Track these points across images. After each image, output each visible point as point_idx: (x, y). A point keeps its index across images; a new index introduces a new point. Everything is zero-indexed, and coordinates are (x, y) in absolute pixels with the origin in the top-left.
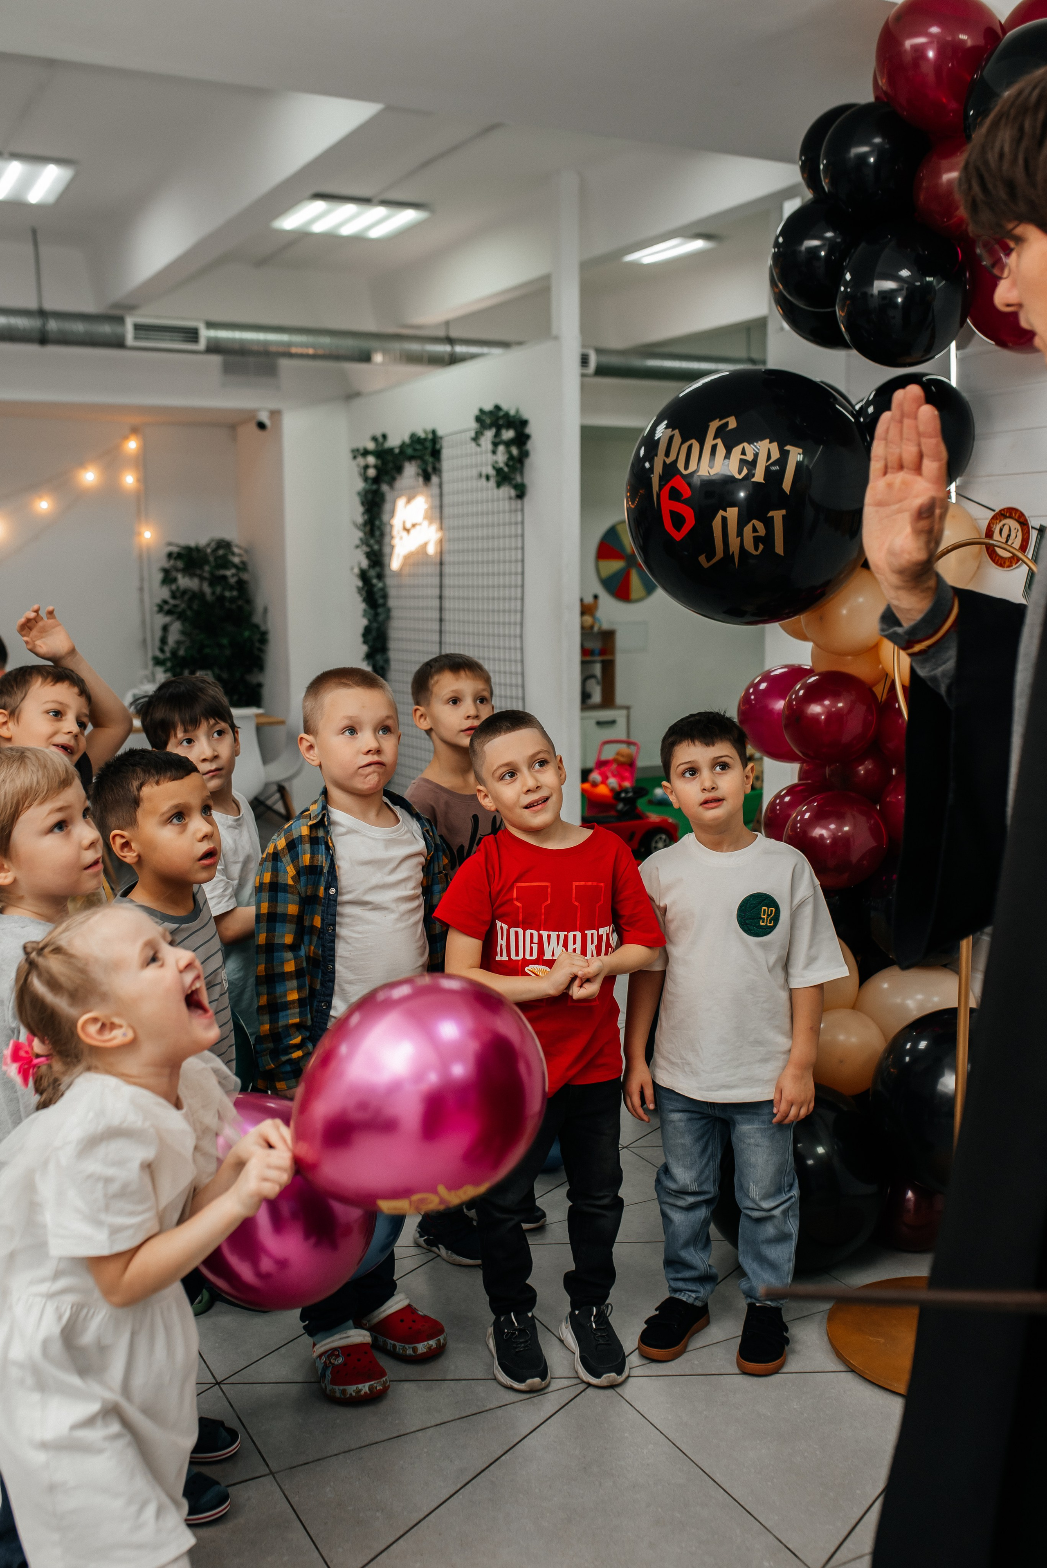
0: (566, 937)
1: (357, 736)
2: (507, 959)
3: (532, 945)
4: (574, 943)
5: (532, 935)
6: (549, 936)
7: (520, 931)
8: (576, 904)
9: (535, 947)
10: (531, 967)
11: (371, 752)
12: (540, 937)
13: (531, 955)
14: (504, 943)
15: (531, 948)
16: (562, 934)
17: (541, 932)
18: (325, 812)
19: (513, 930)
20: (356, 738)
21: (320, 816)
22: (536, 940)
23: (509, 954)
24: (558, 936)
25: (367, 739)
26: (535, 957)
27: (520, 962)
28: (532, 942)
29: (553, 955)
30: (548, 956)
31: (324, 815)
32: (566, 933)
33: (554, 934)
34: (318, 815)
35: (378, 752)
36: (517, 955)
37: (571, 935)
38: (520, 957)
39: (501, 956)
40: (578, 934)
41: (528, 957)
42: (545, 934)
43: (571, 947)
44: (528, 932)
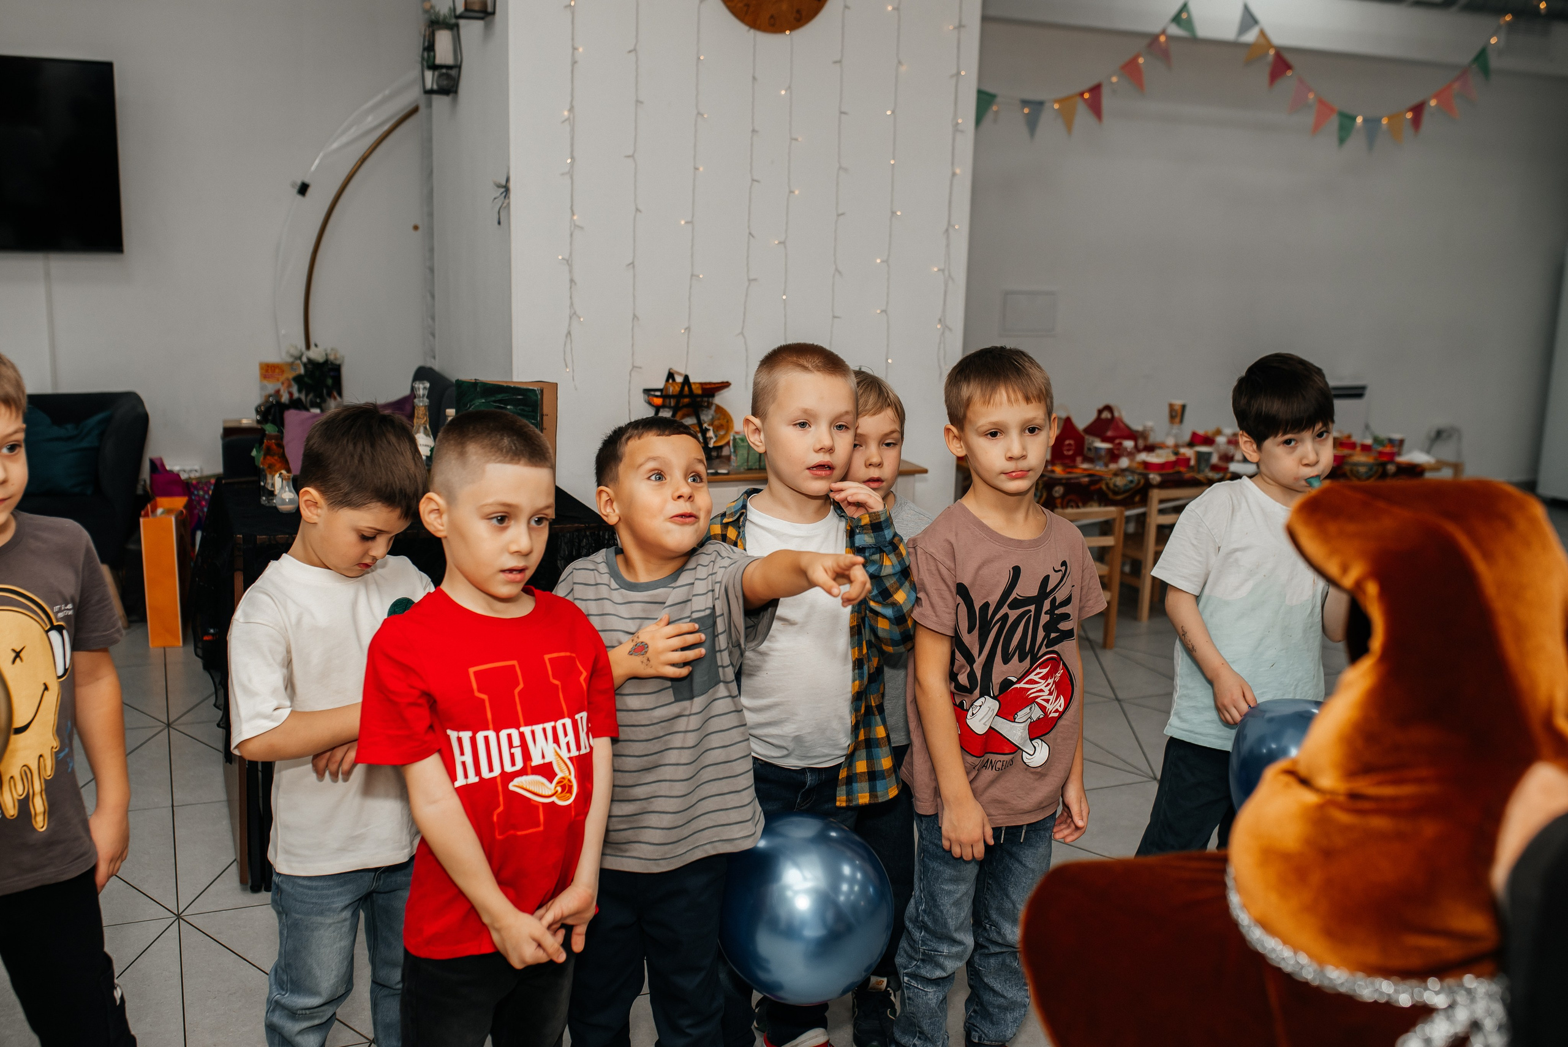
0: (554, 729)
1: (810, 429)
2: (477, 779)
3: (513, 750)
4: (566, 735)
5: (509, 736)
6: (533, 733)
7: (491, 734)
8: (556, 682)
9: (518, 752)
10: (517, 781)
11: (823, 450)
12: (522, 736)
13: (513, 764)
14: (468, 758)
15: (512, 756)
16: (549, 726)
17: (522, 729)
18: (744, 511)
19: (480, 736)
20: (809, 432)
21: (738, 514)
22: (516, 741)
23: (478, 772)
24: (544, 730)
25: (820, 433)
26: (519, 765)
27: (499, 780)
28: (511, 746)
29: (543, 757)
30: (536, 761)
31: (742, 514)
32: (552, 724)
33: (538, 728)
34: (736, 512)
35: (831, 450)
36: (491, 770)
37: (559, 724)
38: (497, 771)
39: (466, 776)
40: (568, 721)
41: (509, 768)
42: (527, 730)
43: (563, 741)
44: (504, 734)
